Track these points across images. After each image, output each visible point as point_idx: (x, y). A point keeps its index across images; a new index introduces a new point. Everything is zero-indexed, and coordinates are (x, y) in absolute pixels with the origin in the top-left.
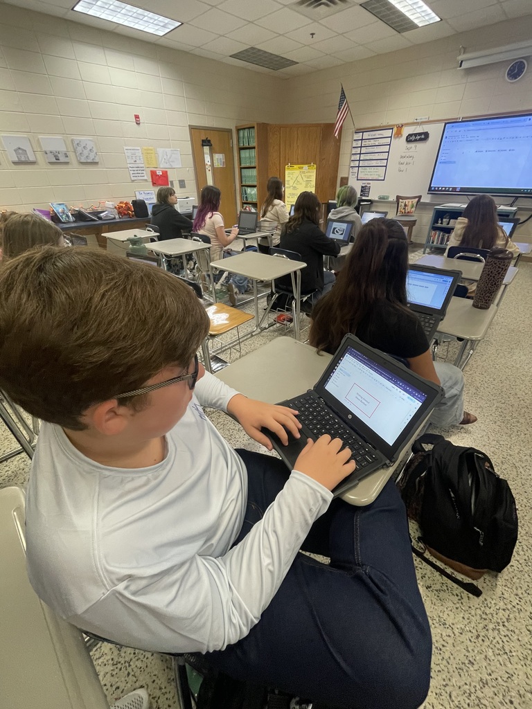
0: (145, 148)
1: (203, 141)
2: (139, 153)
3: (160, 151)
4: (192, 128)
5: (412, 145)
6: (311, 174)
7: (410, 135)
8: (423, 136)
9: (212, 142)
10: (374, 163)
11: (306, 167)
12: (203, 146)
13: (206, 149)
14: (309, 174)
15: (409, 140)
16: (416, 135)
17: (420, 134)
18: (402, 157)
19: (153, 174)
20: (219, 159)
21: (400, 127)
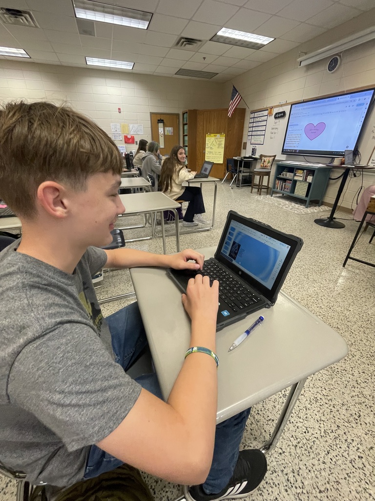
0: (122, 124)
1: (158, 120)
2: (118, 127)
3: (131, 126)
4: (152, 114)
5: (277, 120)
6: (222, 140)
7: (276, 114)
8: (282, 114)
9: (165, 121)
10: (259, 133)
11: (218, 135)
12: (158, 123)
13: (161, 125)
14: (220, 140)
15: (276, 118)
16: (279, 113)
17: (281, 113)
18: (273, 129)
19: (126, 137)
20: (169, 130)
21: (272, 108)
